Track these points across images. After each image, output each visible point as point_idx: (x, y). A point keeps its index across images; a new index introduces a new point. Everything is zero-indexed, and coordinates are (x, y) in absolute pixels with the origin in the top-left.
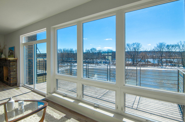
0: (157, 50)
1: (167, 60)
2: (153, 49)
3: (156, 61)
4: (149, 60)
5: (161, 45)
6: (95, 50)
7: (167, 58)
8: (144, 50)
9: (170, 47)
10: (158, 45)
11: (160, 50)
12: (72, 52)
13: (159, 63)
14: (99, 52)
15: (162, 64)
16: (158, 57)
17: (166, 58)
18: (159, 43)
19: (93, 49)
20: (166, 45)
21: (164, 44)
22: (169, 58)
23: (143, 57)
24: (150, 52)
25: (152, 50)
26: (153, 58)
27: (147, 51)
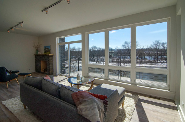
0: (153, 48)
1: (163, 58)
2: (150, 47)
3: (152, 58)
4: (146, 57)
5: (157, 43)
6: (96, 48)
7: (163, 55)
8: (141, 48)
9: (166, 45)
10: (155, 42)
11: (156, 47)
12: (75, 49)
13: (155, 60)
14: (99, 50)
15: (158, 61)
16: (154, 54)
17: (161, 56)
18: (155, 41)
19: (94, 47)
20: (162, 42)
21: (159, 42)
22: (165, 56)
23: (140, 55)
24: (146, 50)
25: (148, 47)
26: (150, 55)
27: (144, 49)
